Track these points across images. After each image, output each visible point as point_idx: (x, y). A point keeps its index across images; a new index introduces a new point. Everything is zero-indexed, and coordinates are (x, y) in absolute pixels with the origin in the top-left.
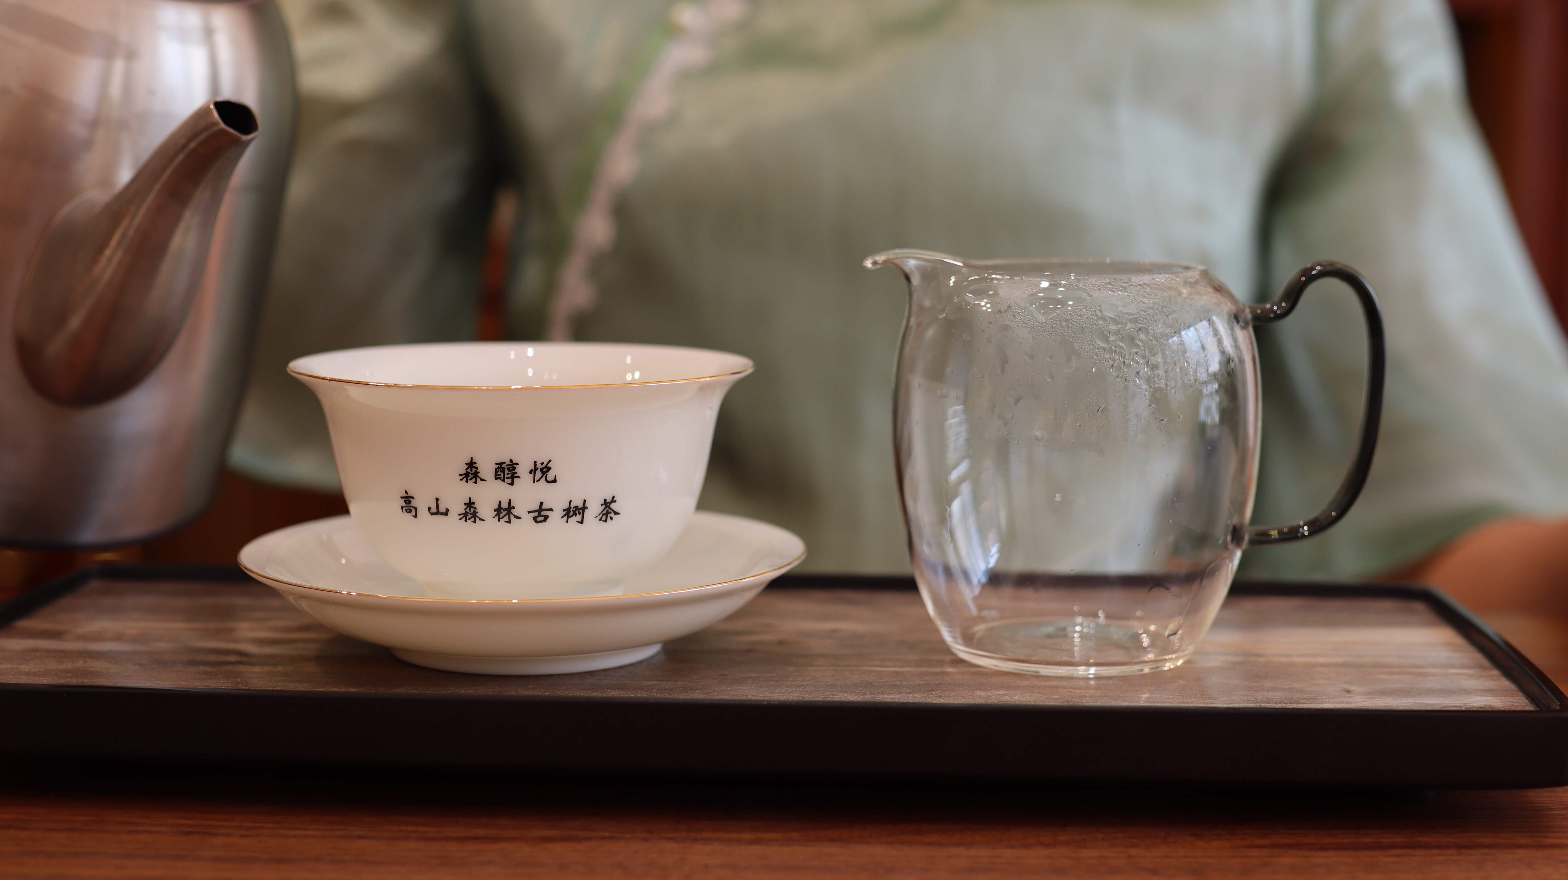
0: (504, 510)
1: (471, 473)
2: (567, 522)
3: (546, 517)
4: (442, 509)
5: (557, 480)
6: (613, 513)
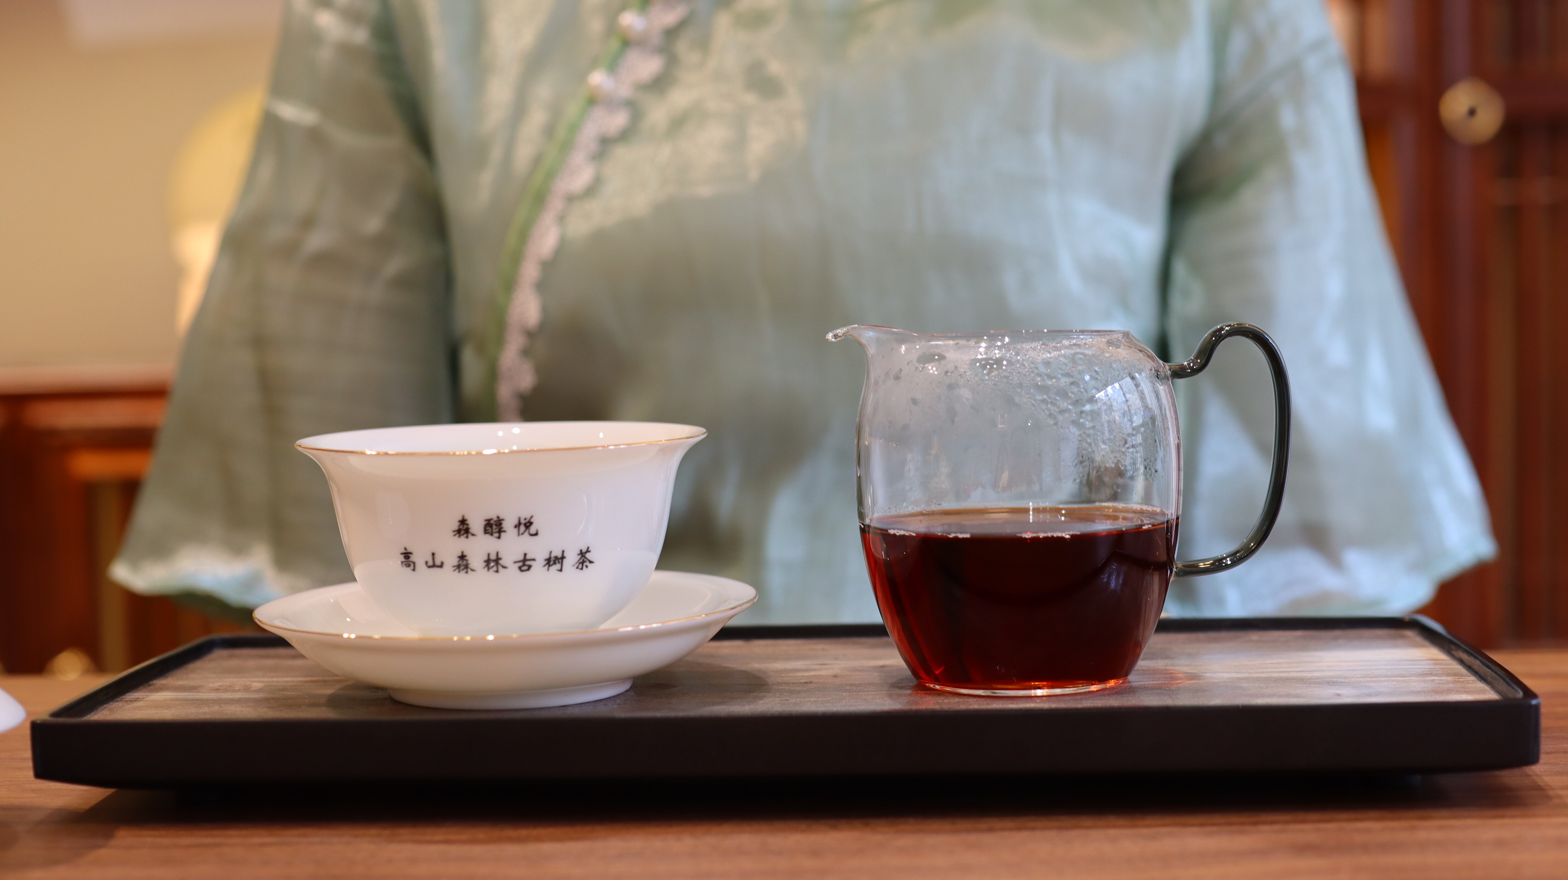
0: (493, 561)
1: (463, 529)
2: (548, 570)
3: (530, 567)
4: (438, 563)
5: (540, 533)
6: (588, 562)
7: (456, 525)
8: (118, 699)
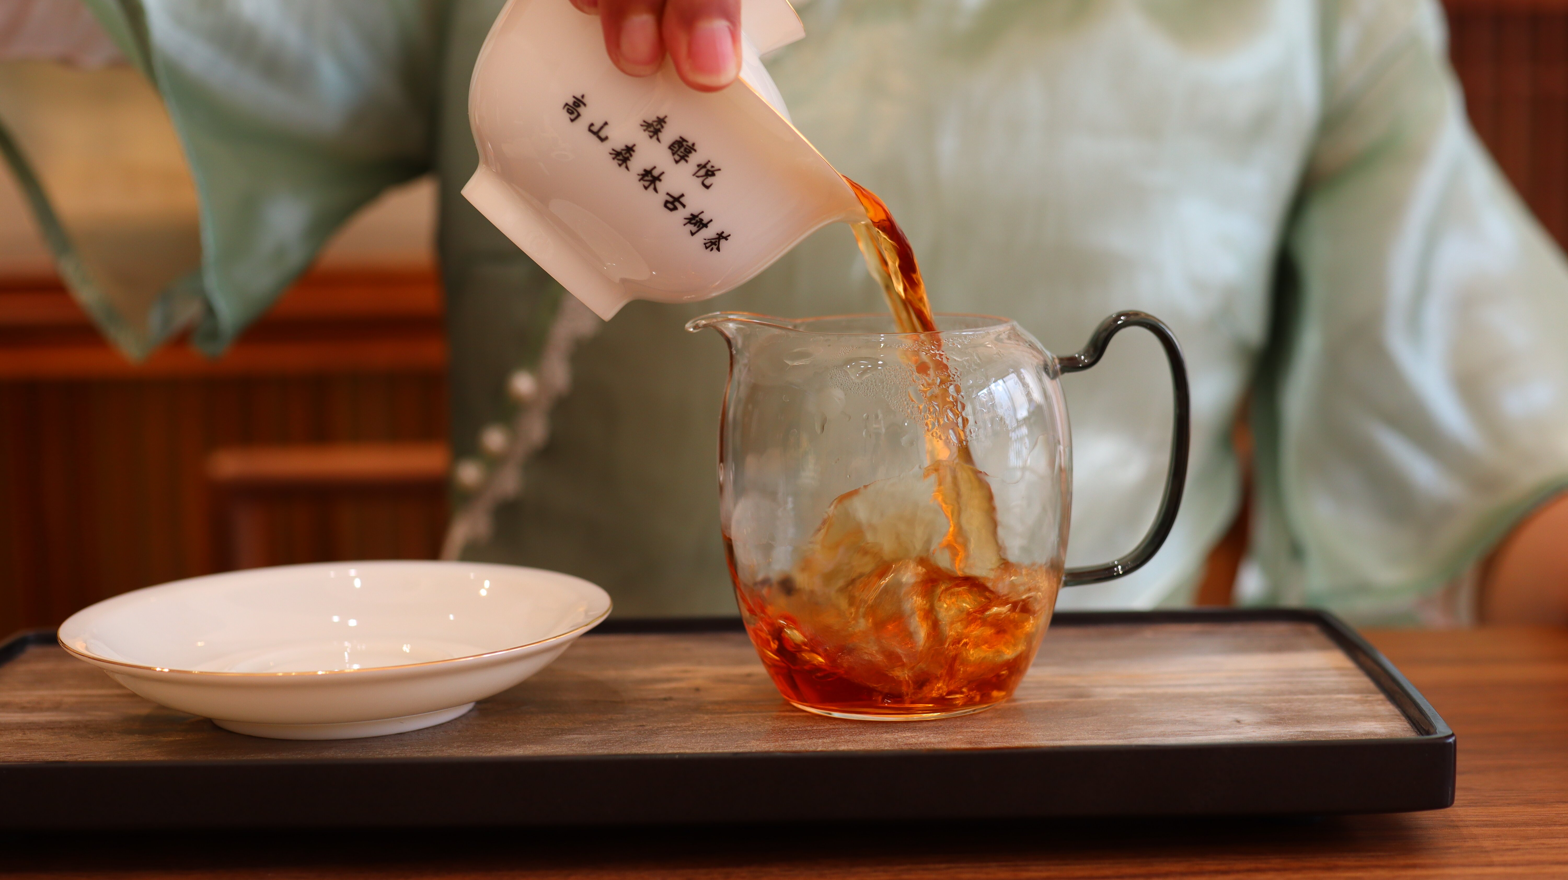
0: (652, 176)
2: (685, 225)
3: (675, 208)
4: (603, 134)
5: (711, 188)
6: (717, 246)
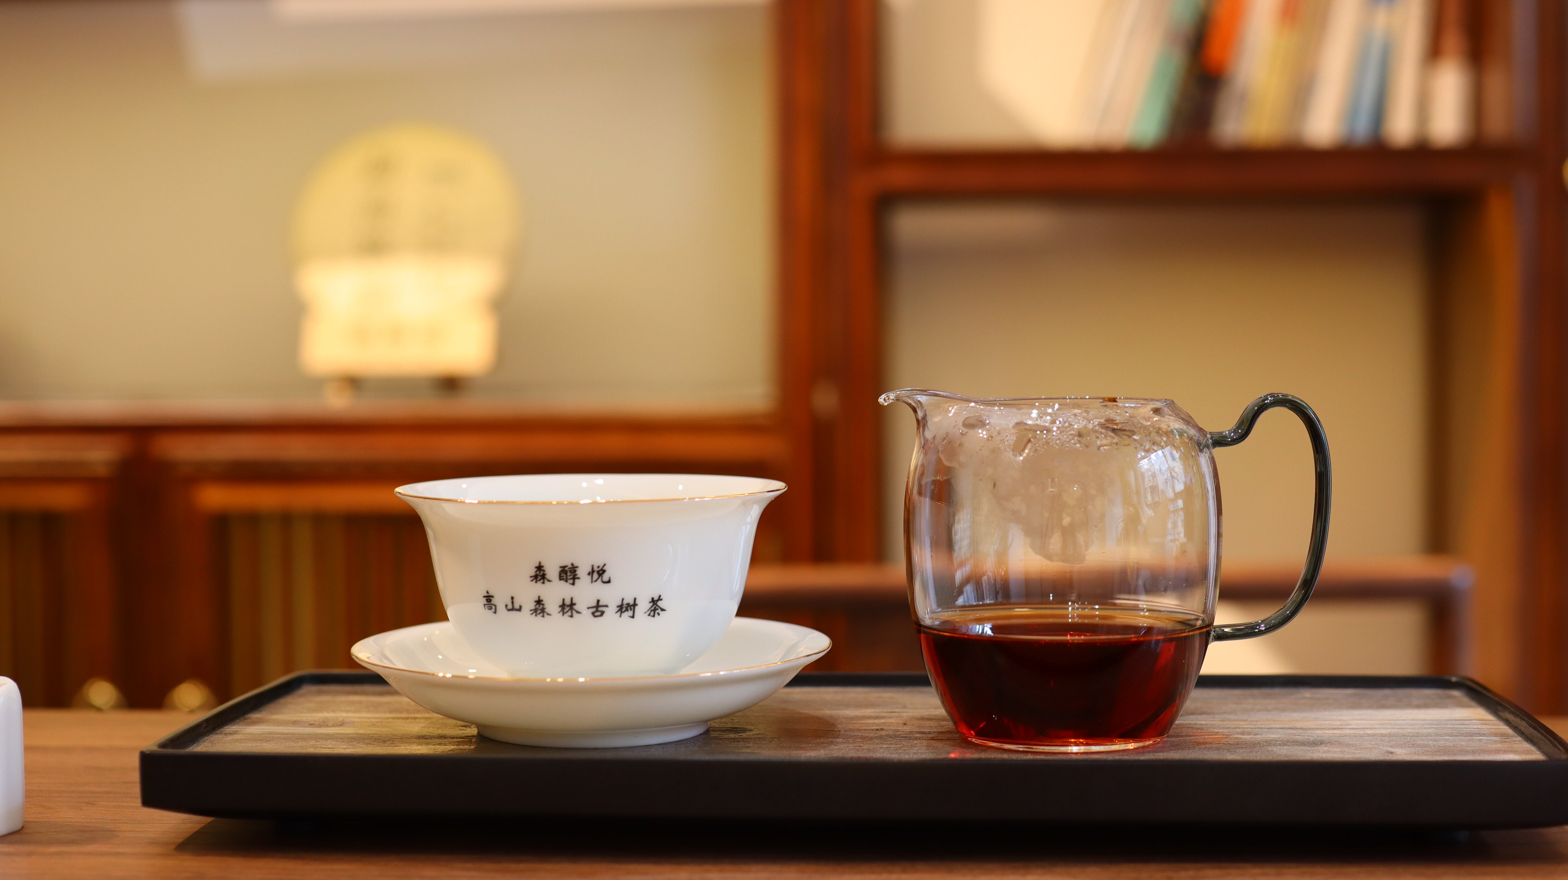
0: (568, 606)
1: (540, 575)
2: (620, 616)
3: (603, 613)
4: (517, 606)
5: (612, 580)
6: (659, 610)
7: (532, 572)
8: (218, 732)
